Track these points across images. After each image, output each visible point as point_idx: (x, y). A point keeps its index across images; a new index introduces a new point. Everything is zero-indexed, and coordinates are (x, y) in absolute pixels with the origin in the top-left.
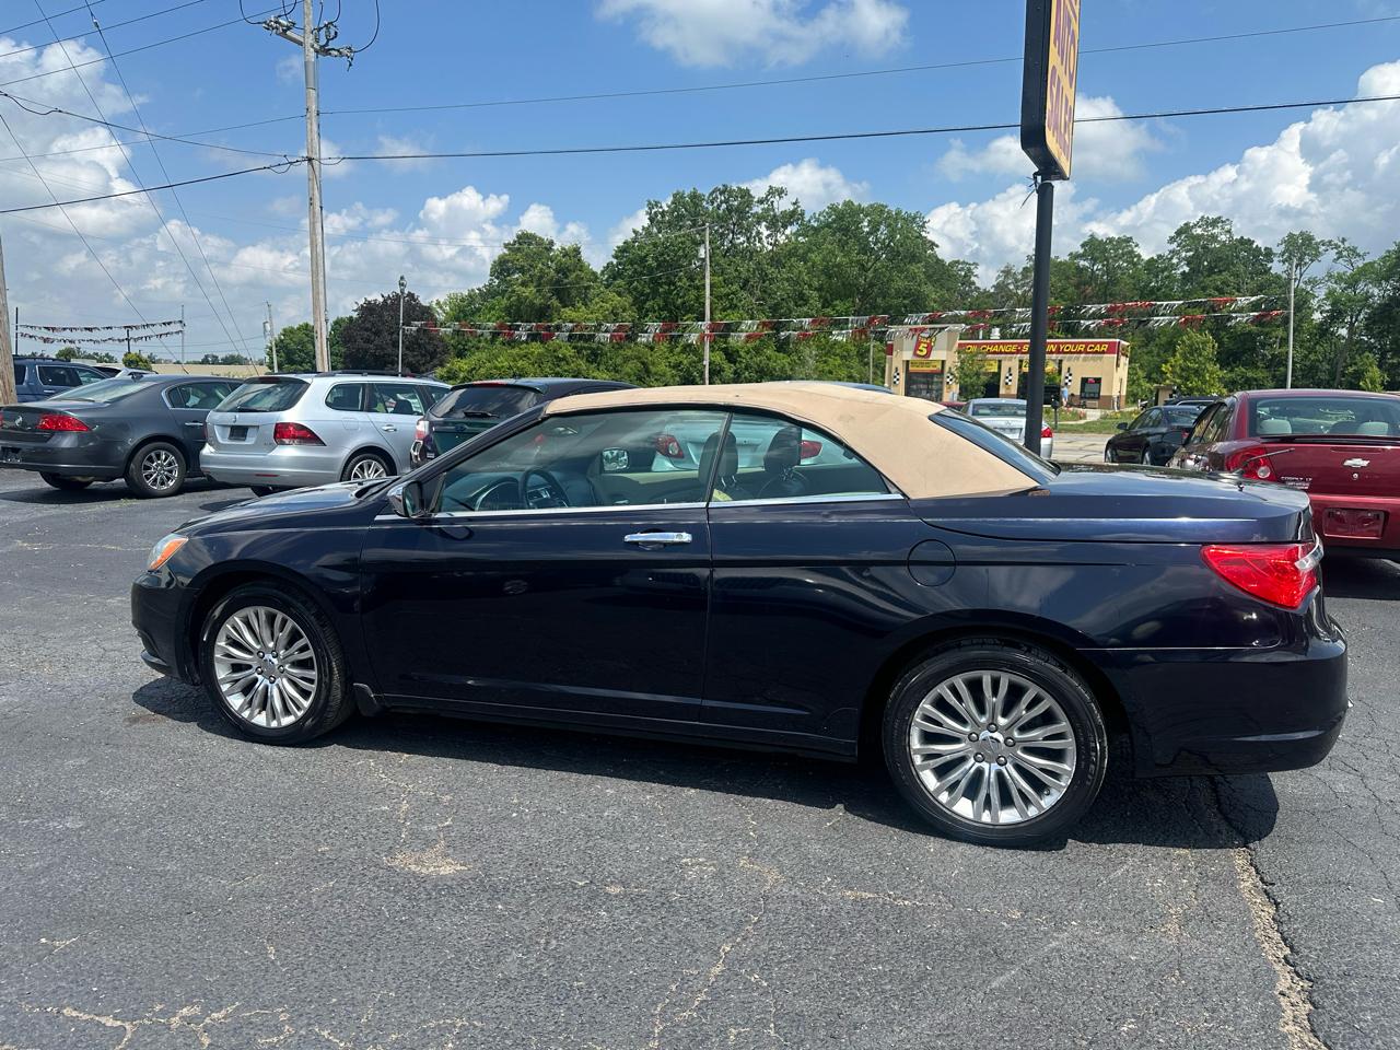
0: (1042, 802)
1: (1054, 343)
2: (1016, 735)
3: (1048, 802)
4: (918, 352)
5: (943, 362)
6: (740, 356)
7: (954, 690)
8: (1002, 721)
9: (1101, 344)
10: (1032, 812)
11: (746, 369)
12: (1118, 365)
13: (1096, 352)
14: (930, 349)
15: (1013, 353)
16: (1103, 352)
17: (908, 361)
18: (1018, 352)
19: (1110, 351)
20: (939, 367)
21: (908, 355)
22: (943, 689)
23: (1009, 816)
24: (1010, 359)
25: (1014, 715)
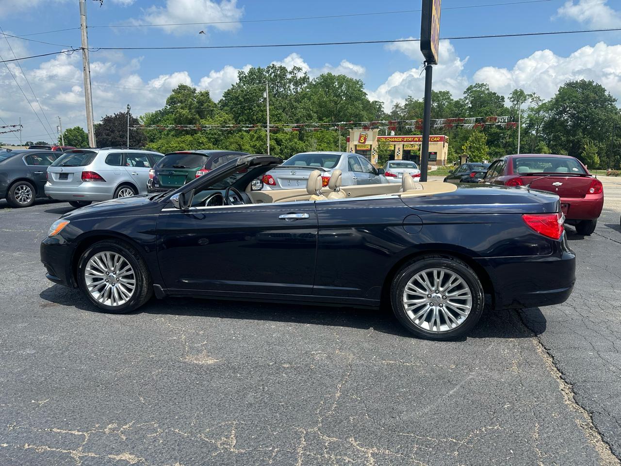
0: (458, 322)
1: (417, 137)
2: (447, 294)
3: (460, 321)
4: (360, 141)
5: (371, 145)
6: (282, 142)
7: (421, 277)
8: (441, 289)
9: (437, 137)
10: (454, 326)
11: (286, 148)
12: (444, 147)
13: (435, 141)
14: (365, 139)
15: (400, 142)
16: (438, 141)
17: (356, 145)
18: (402, 141)
19: (441, 140)
20: (370, 148)
21: (356, 143)
22: (417, 277)
23: (444, 328)
24: (399, 145)
25: (446, 286)
